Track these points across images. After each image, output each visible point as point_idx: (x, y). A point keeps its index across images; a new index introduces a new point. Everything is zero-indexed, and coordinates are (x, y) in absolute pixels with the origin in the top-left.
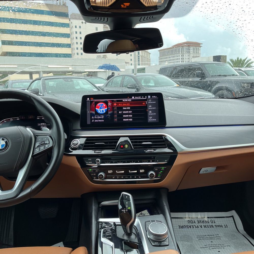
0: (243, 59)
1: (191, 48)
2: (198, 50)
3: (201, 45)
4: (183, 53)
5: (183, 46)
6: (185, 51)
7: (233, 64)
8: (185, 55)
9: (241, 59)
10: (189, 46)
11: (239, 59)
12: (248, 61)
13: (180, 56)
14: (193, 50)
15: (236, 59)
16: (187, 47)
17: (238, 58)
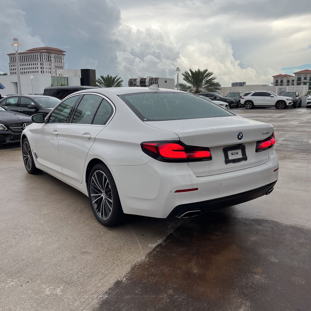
0: (113, 77)
1: (53, 56)
2: (61, 59)
3: (64, 53)
4: (42, 60)
5: (41, 52)
6: (45, 59)
7: (104, 81)
8: (44, 64)
9: (111, 77)
10: (49, 53)
11: (110, 77)
12: (118, 80)
13: (39, 64)
14: (55, 59)
15: (107, 77)
16: (48, 54)
17: (108, 76)
